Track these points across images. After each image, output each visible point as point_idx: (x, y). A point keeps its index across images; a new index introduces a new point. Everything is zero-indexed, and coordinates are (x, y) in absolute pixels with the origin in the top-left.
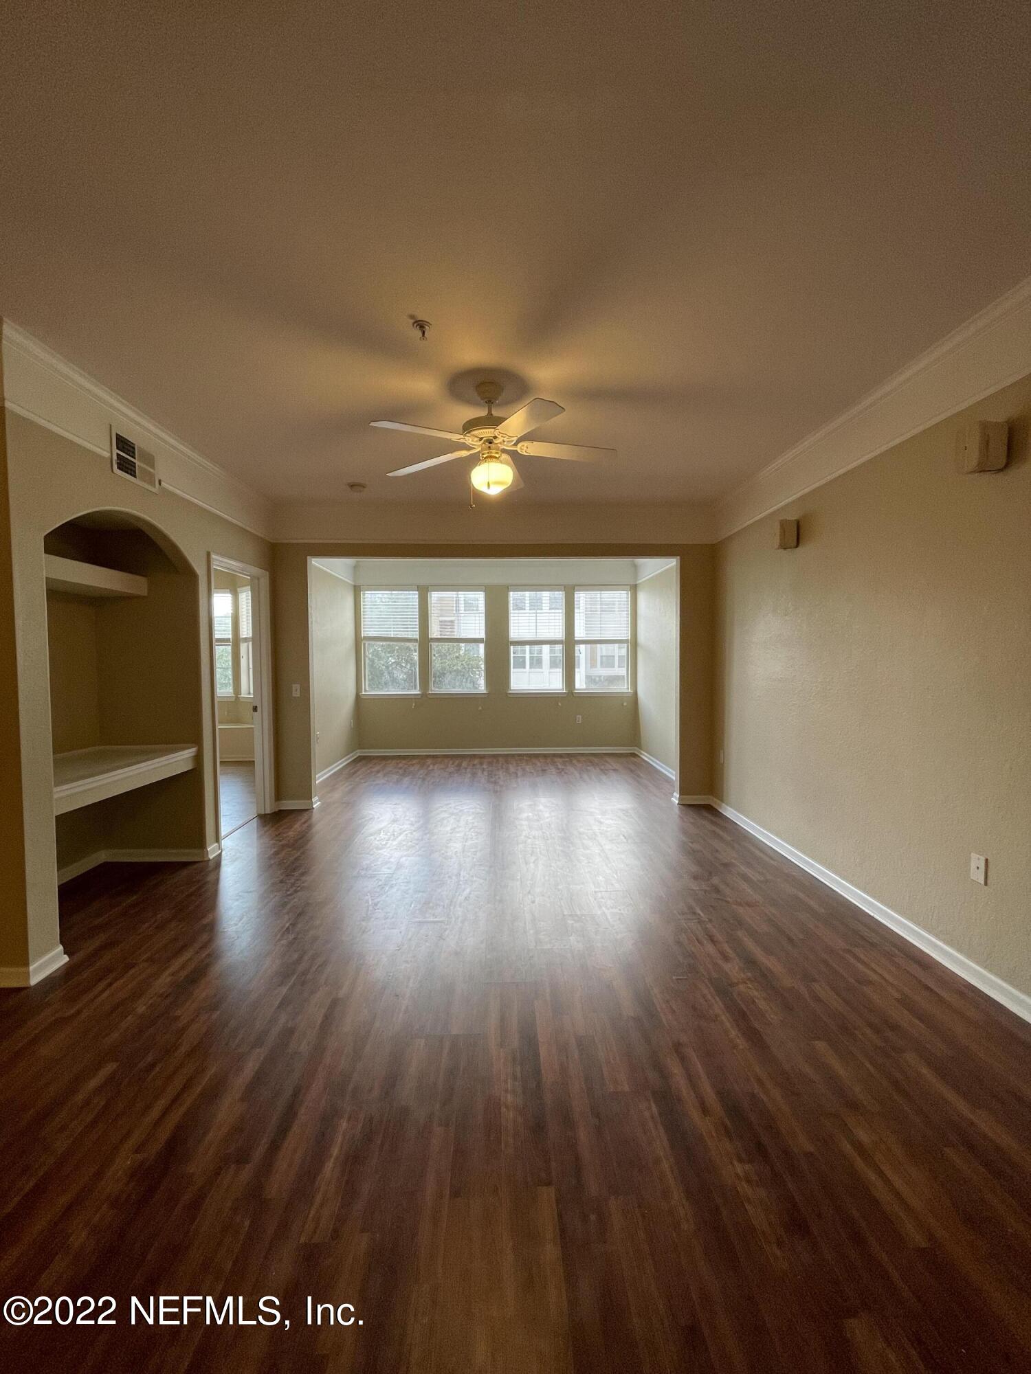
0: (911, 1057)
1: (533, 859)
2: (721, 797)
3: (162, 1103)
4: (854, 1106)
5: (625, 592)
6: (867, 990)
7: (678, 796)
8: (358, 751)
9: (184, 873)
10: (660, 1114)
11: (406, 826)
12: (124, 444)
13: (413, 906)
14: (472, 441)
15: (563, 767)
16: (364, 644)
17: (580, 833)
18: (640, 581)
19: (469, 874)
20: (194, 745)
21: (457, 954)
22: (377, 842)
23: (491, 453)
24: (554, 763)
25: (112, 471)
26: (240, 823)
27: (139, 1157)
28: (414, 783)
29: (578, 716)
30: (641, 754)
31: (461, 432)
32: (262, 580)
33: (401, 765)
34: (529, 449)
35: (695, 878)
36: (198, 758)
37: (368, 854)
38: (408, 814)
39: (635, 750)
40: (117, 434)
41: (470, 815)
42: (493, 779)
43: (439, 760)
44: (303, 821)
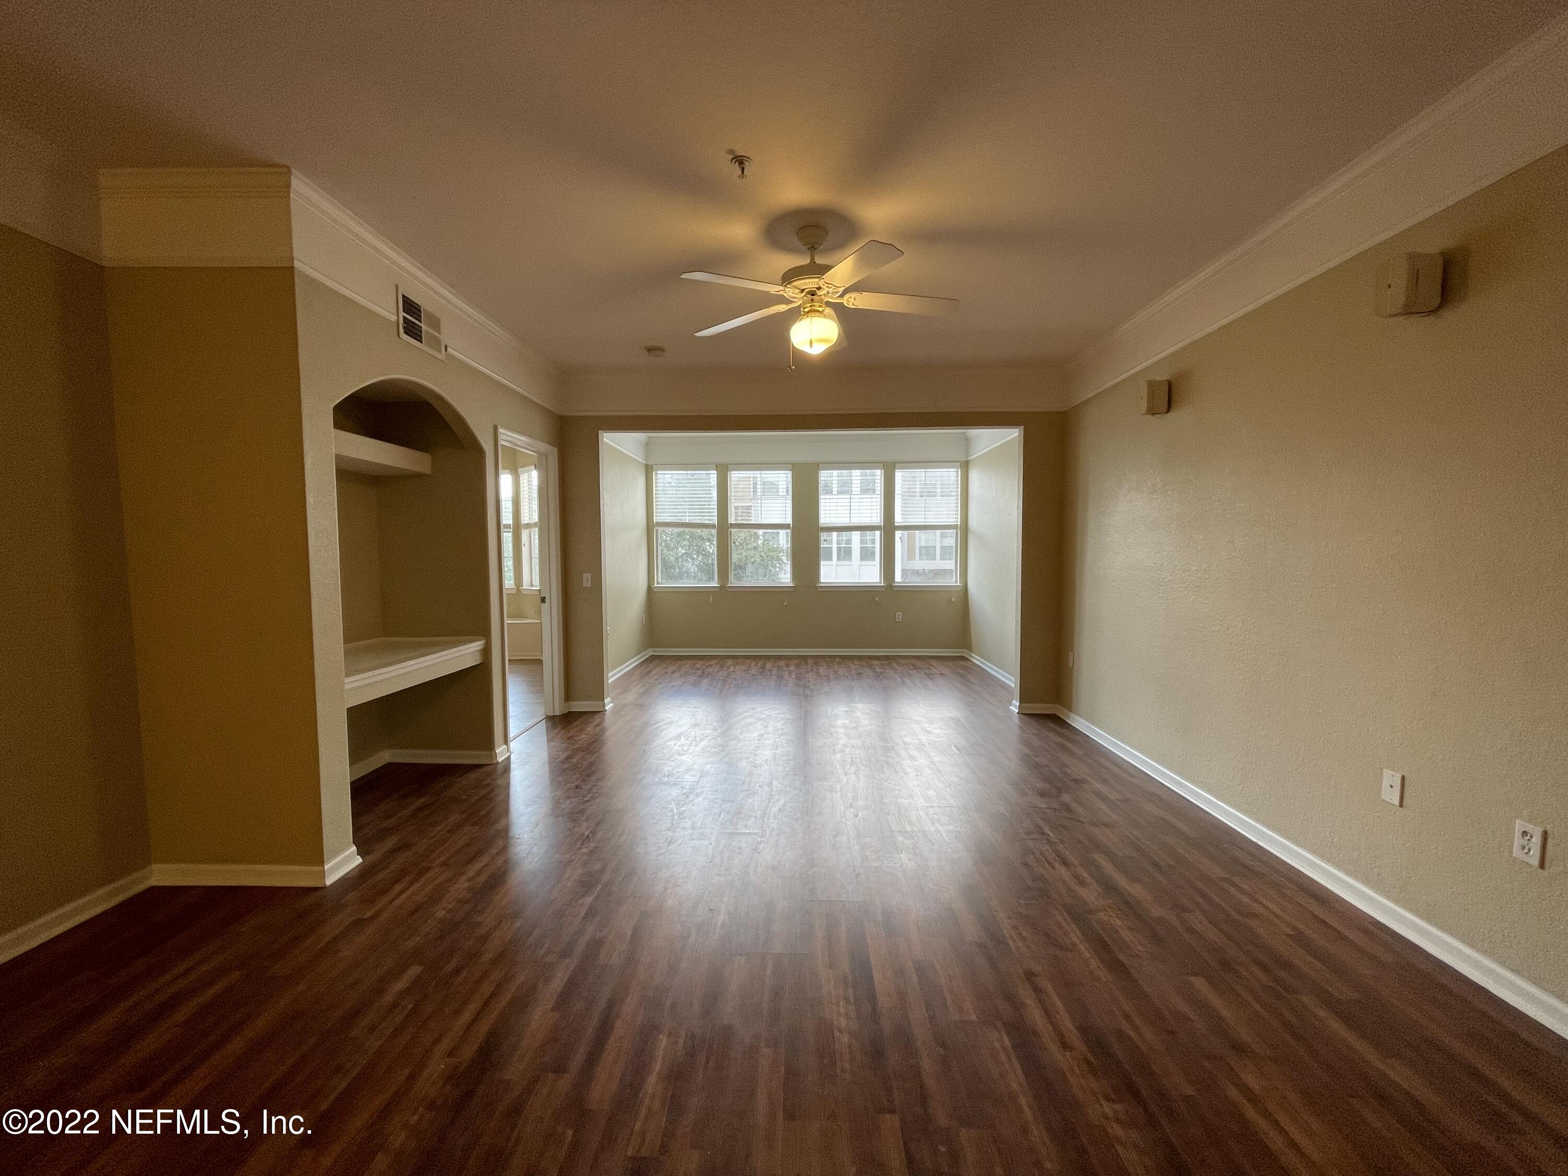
0: (1306, 998)
1: (853, 769)
2: (1069, 707)
3: (473, 1007)
4: (1239, 1048)
5: (955, 470)
6: (1254, 923)
7: (1018, 704)
8: (650, 649)
9: (473, 776)
10: (1013, 1047)
11: (708, 732)
12: (410, 307)
13: (722, 816)
14: (793, 293)
15: (881, 671)
16: (657, 531)
17: (905, 743)
18: (972, 457)
19: (782, 784)
20: (482, 638)
21: (774, 868)
22: (677, 748)
23: (814, 306)
24: (870, 666)
25: (399, 335)
26: (529, 724)
27: (453, 1061)
28: (714, 685)
29: (897, 613)
30: (971, 656)
31: (780, 283)
32: (550, 458)
33: (698, 665)
34: (854, 301)
35: (1042, 794)
36: (486, 652)
37: (669, 759)
38: (709, 718)
39: (964, 652)
40: (404, 296)
41: (778, 721)
42: (802, 683)
43: (741, 660)
44: (596, 723)
